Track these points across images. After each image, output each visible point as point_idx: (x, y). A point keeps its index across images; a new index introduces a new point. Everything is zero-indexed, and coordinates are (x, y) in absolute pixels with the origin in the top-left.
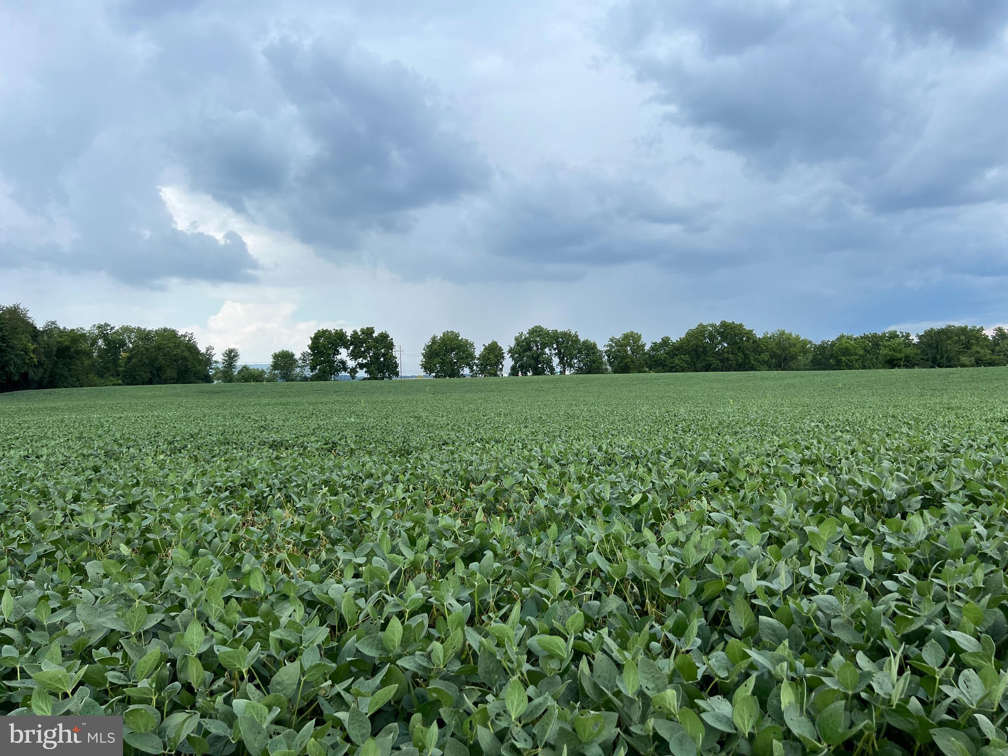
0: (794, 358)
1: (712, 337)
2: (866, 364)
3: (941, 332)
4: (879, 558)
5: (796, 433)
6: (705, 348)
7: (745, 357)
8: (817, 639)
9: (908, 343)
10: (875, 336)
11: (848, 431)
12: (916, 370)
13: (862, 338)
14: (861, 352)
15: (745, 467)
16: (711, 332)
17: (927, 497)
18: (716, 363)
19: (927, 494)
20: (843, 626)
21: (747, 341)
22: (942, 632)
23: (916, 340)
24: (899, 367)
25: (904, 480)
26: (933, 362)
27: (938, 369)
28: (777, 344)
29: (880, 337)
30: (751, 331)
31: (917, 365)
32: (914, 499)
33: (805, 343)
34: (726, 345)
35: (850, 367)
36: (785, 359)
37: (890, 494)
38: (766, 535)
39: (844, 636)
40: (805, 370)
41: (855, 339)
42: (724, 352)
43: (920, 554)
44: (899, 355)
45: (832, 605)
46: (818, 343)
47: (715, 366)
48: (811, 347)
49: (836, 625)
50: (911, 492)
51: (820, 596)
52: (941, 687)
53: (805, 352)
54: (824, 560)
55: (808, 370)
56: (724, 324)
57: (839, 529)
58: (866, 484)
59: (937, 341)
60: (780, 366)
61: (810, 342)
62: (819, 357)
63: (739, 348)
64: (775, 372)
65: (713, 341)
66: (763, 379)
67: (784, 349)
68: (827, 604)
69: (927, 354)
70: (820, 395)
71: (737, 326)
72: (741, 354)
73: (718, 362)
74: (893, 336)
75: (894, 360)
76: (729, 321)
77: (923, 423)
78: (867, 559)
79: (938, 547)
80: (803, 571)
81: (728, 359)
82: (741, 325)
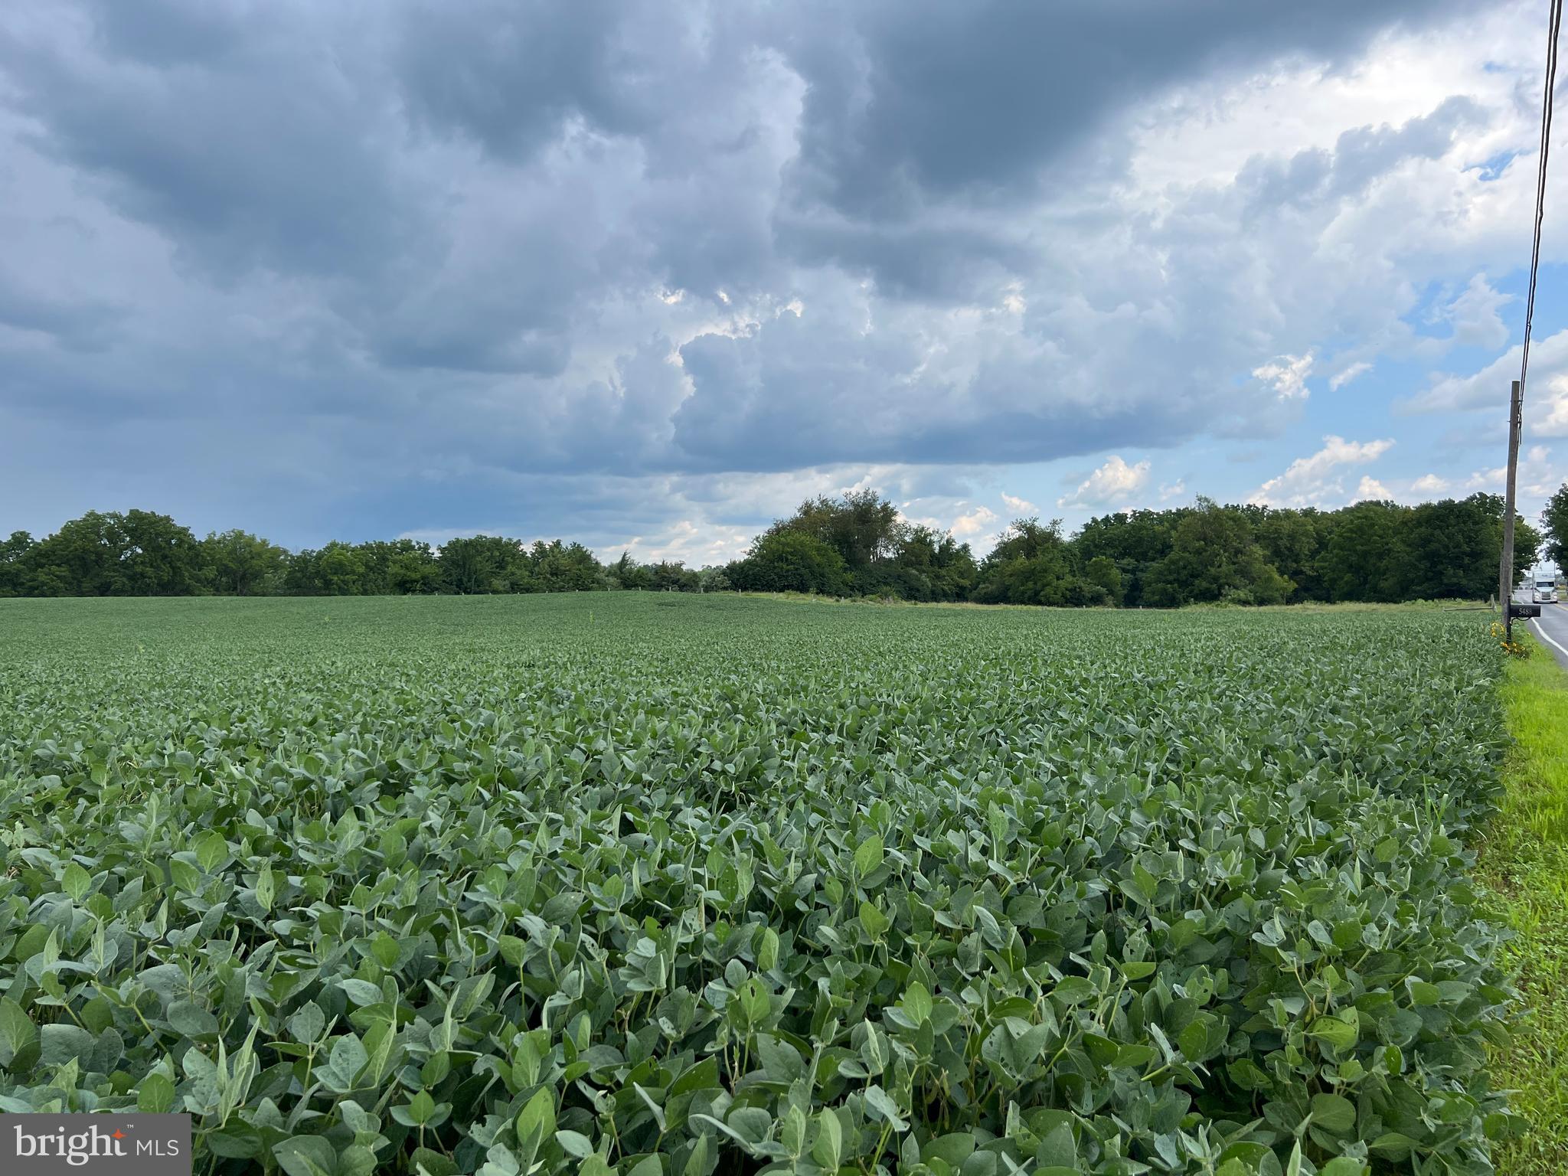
0: (257, 575)
1: (112, 535)
2: (368, 587)
3: (468, 544)
4: (282, 887)
5: (237, 697)
6: (99, 555)
7: (175, 573)
9: (427, 559)
10: (381, 546)
11: (319, 690)
12: (436, 597)
13: (362, 548)
14: (362, 570)
16: (112, 527)
17: (392, 781)
18: (120, 580)
21: (179, 545)
23: (437, 554)
24: (414, 592)
26: (457, 586)
27: (463, 596)
28: (230, 553)
29: (389, 548)
30: (187, 530)
31: (437, 589)
32: (368, 788)
33: (277, 552)
34: (140, 551)
35: (344, 592)
36: (243, 577)
37: (335, 783)
40: (276, 595)
41: (353, 550)
42: (135, 563)
43: (345, 870)
44: (414, 576)
45: (172, 979)
46: (297, 553)
47: (118, 585)
48: (285, 560)
49: (177, 1013)
50: (369, 776)
52: (314, 1071)
53: (276, 567)
55: (281, 595)
56: (135, 515)
59: (464, 557)
60: (235, 589)
61: (285, 552)
62: (299, 575)
63: (164, 557)
64: (225, 598)
65: (115, 544)
66: (203, 609)
67: (242, 561)
68: (164, 980)
69: (451, 575)
70: (294, 635)
71: (161, 519)
72: (166, 568)
73: (124, 579)
74: (407, 547)
75: (406, 582)
76: (145, 509)
77: (428, 672)
78: (261, 892)
80: (147, 930)
81: (143, 575)
82: (168, 519)
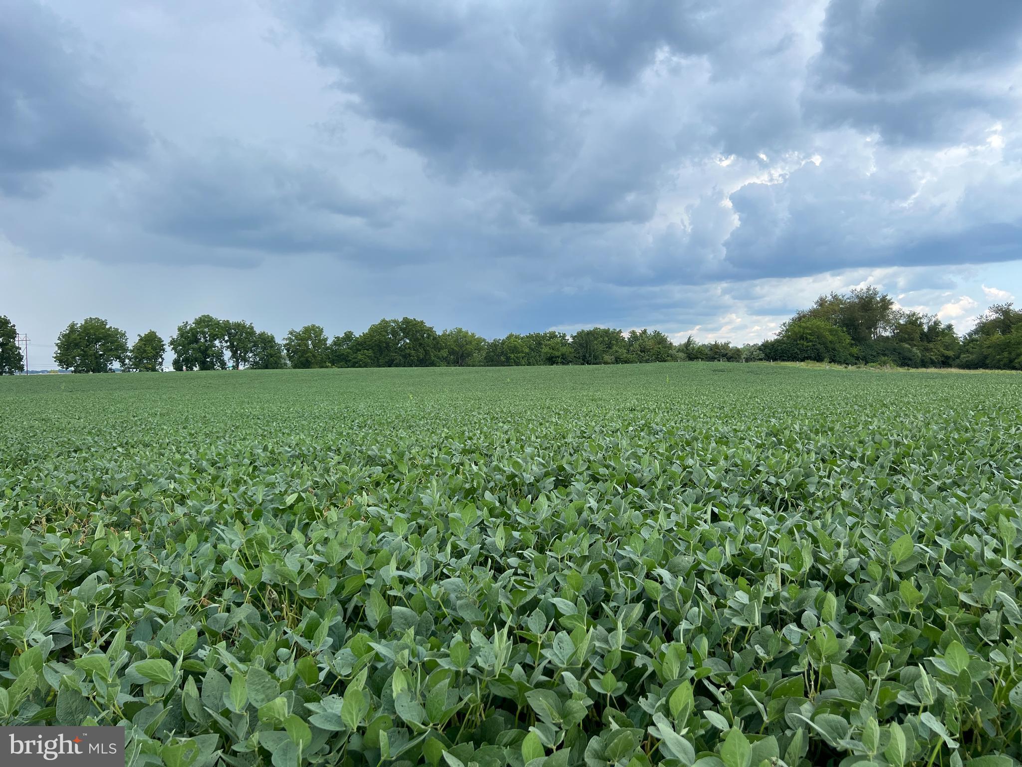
0: (470, 354)
1: (394, 333)
2: (531, 361)
3: (589, 333)
4: (509, 537)
5: (464, 425)
6: (387, 344)
7: (426, 353)
8: (446, 622)
9: (564, 343)
10: (538, 335)
11: (509, 422)
12: (570, 367)
13: (527, 337)
14: (527, 350)
15: (410, 459)
16: (394, 328)
17: (560, 478)
18: (398, 358)
19: (560, 476)
20: (467, 606)
21: (428, 337)
22: (549, 600)
23: (571, 340)
24: (557, 363)
25: (543, 465)
26: (583, 360)
27: (587, 366)
28: (455, 342)
29: (543, 337)
30: (431, 328)
31: (571, 362)
32: (548, 481)
33: (480, 340)
34: (408, 341)
35: (517, 364)
36: (462, 355)
37: (529, 478)
38: (413, 525)
39: (468, 616)
40: (480, 366)
41: (522, 338)
42: (406, 348)
43: (543, 530)
44: (557, 354)
45: (458, 586)
46: (491, 341)
47: (397, 361)
48: (484, 345)
49: (461, 606)
50: (547, 474)
51: (452, 579)
52: (542, 651)
53: (479, 349)
54: (462, 545)
55: (482, 366)
56: (406, 321)
57: (479, 513)
58: (509, 469)
59: (586, 341)
60: (458, 363)
61: (484, 340)
62: (492, 354)
63: (421, 344)
64: (453, 368)
65: (396, 337)
66: (441, 374)
67: (461, 347)
68: (454, 586)
69: (579, 353)
70: (491, 389)
71: (419, 323)
72: (421, 350)
73: (401, 357)
74: (553, 336)
75: (553, 357)
76: (411, 317)
77: (571, 413)
78: (498, 539)
79: (558, 523)
80: (440, 557)
81: (410, 355)
82: (422, 322)
